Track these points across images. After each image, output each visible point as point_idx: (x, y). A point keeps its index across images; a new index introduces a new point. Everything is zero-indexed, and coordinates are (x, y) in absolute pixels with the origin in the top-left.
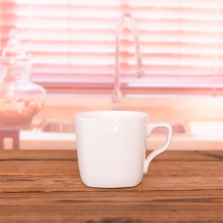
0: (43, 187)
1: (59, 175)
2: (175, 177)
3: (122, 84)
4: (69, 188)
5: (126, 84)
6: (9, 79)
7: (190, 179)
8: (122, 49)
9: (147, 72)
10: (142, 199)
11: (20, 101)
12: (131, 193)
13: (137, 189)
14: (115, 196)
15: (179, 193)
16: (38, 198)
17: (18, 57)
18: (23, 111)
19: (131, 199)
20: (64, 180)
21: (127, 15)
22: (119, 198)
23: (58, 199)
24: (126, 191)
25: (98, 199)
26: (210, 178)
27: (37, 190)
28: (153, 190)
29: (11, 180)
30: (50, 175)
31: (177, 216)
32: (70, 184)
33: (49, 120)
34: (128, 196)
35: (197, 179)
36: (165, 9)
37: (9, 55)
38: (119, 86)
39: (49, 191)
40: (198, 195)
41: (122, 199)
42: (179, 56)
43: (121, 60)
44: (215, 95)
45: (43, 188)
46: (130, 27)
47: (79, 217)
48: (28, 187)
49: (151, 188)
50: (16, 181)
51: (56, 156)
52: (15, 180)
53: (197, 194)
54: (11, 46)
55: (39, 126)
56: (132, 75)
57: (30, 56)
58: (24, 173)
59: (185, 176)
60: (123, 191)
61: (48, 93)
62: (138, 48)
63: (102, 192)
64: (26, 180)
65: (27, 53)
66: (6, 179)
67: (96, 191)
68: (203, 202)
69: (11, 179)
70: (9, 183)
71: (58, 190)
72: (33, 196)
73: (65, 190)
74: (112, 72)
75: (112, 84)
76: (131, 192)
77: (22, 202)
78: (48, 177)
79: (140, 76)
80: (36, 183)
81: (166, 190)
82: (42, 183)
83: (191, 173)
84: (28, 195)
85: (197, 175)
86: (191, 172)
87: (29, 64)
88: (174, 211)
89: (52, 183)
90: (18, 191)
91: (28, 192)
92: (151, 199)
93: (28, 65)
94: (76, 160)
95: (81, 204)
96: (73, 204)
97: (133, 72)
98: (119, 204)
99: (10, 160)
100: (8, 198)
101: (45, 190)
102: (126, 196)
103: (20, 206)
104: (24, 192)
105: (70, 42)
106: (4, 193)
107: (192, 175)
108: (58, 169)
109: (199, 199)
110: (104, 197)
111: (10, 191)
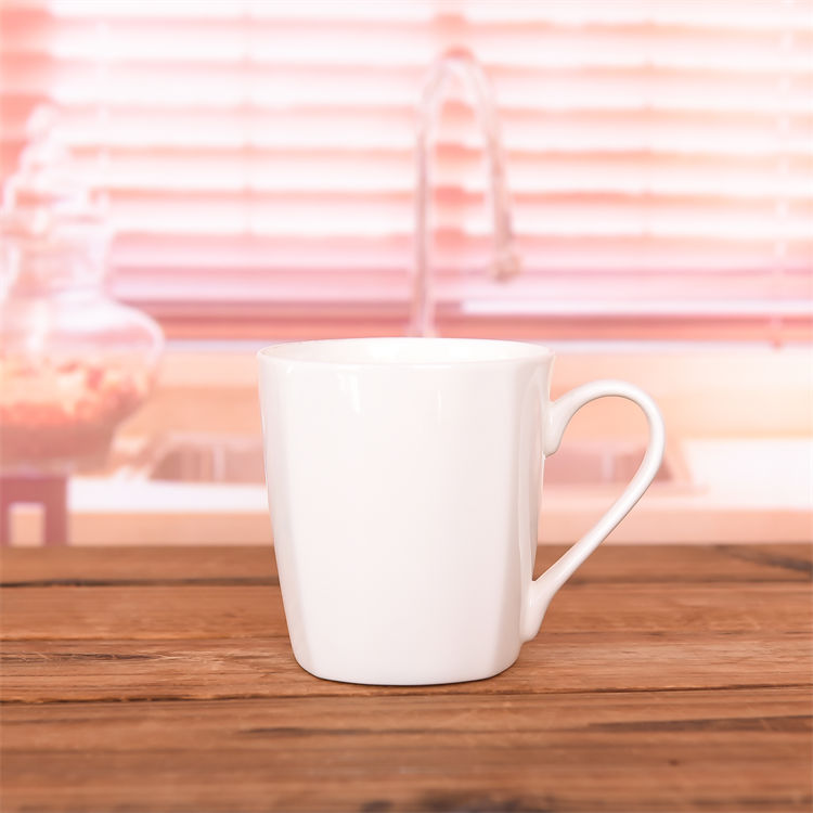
0: (185, 683)
1: (235, 639)
2: (659, 641)
3: (441, 306)
4: (281, 683)
5: (456, 305)
6: (29, 289)
7: (716, 648)
8: (439, 176)
9: (531, 260)
10: (549, 720)
11: (70, 368)
12: (509, 700)
13: (525, 685)
14: (451, 712)
15: (684, 697)
16: (172, 720)
17: (61, 209)
18: (81, 405)
19: (513, 721)
20: (257, 654)
21: (459, 54)
22: (467, 719)
23: (246, 726)
24: (487, 692)
25: (392, 723)
26: (789, 645)
27: (165, 692)
28: (585, 687)
29: (66, 658)
30: (202, 639)
31: (689, 783)
32: (279, 669)
33: (176, 439)
34: (500, 710)
35: (739, 648)
36: (595, 30)
37: (28, 200)
38: (428, 313)
39: (209, 696)
40: (752, 705)
41: (480, 724)
42: (649, 200)
43: (436, 218)
44: (777, 344)
45: (187, 687)
46: (470, 98)
47: (333, 790)
48: (129, 682)
49: (578, 681)
50: (82, 662)
51: (214, 568)
52: (81, 657)
53: (748, 700)
54: (36, 168)
55: (138, 461)
56: (476, 273)
57: (104, 204)
58: (105, 631)
59: (695, 636)
60: (477, 693)
61: (169, 338)
62: (497, 172)
63: (402, 699)
64: (119, 658)
65: (94, 195)
66: (47, 652)
67: (381, 695)
68: (775, 730)
69: (65, 655)
70: (58, 668)
71: (241, 692)
72: (151, 714)
73: (265, 691)
74: (406, 260)
75: (406, 305)
76: (508, 696)
77: (115, 735)
78: (195, 644)
79: (504, 275)
80: (157, 666)
81: (632, 687)
82: (178, 667)
83: (713, 625)
84: (133, 710)
85: (739, 633)
86: (713, 623)
87: (100, 235)
88: (674, 763)
89: (216, 667)
90: (97, 697)
91: (132, 700)
92: (585, 720)
93: (98, 238)
94: (274, 582)
95: (331, 741)
96: (302, 743)
97: (481, 259)
98: (470, 740)
99: (47, 584)
100: (64, 722)
101: (192, 693)
102: (492, 709)
103: (111, 752)
104: (117, 701)
105: (250, 153)
106: (45, 703)
107: (720, 633)
108: (230, 616)
109: (756, 720)
110: (411, 714)
111: (65, 698)
